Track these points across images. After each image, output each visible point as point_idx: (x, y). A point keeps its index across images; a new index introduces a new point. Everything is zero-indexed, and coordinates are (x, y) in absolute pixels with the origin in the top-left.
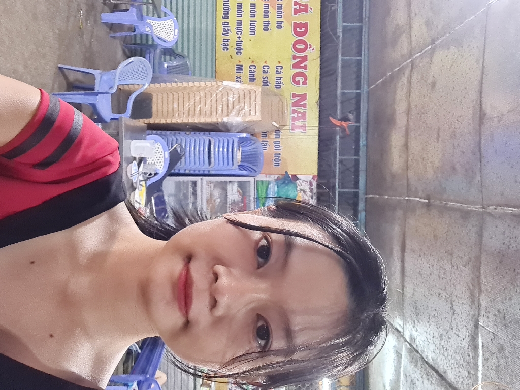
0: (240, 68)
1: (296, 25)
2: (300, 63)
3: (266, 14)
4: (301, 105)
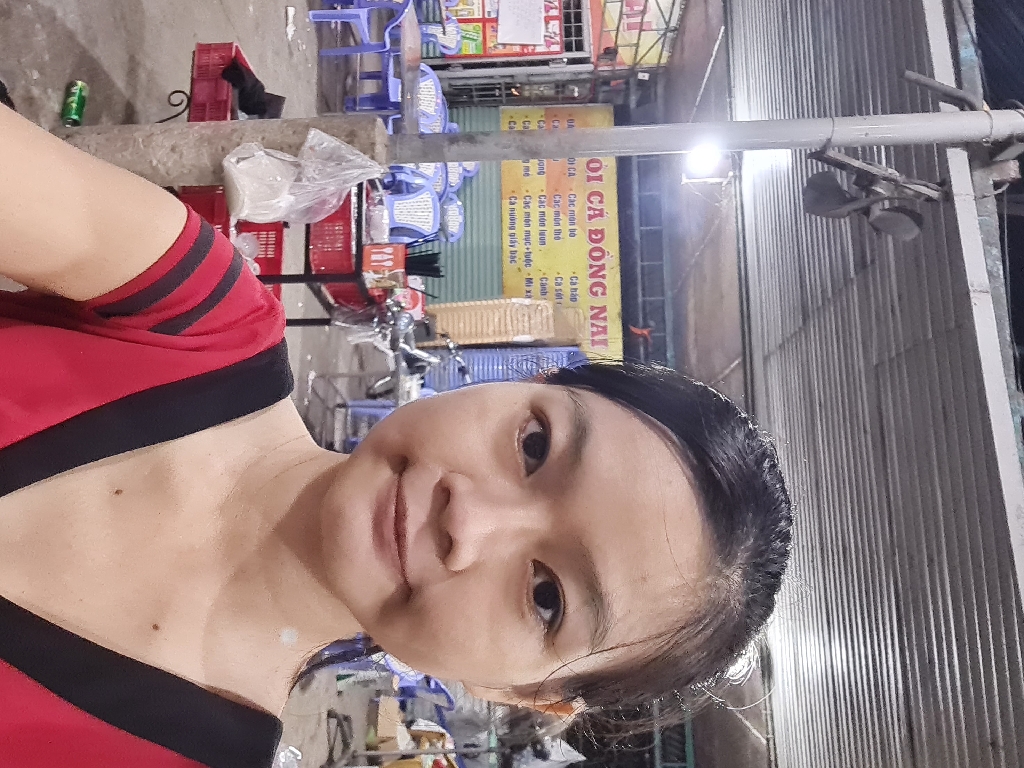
0: (529, 281)
1: (591, 232)
2: (597, 272)
3: (557, 222)
4: (602, 318)
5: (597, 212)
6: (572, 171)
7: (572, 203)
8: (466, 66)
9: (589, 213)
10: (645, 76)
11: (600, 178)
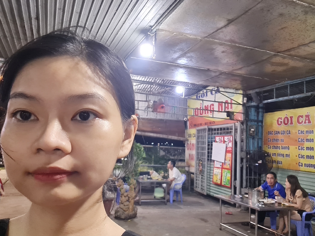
3: (312, 140)
5: (307, 119)
6: (288, 132)
7: (302, 132)
8: (235, 179)
9: (307, 123)
10: (245, 99)
11: (291, 118)
